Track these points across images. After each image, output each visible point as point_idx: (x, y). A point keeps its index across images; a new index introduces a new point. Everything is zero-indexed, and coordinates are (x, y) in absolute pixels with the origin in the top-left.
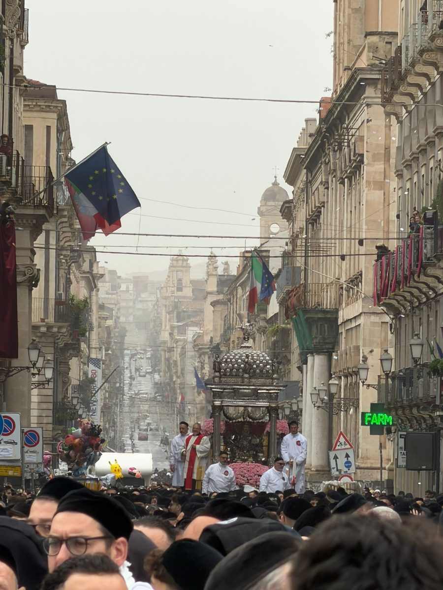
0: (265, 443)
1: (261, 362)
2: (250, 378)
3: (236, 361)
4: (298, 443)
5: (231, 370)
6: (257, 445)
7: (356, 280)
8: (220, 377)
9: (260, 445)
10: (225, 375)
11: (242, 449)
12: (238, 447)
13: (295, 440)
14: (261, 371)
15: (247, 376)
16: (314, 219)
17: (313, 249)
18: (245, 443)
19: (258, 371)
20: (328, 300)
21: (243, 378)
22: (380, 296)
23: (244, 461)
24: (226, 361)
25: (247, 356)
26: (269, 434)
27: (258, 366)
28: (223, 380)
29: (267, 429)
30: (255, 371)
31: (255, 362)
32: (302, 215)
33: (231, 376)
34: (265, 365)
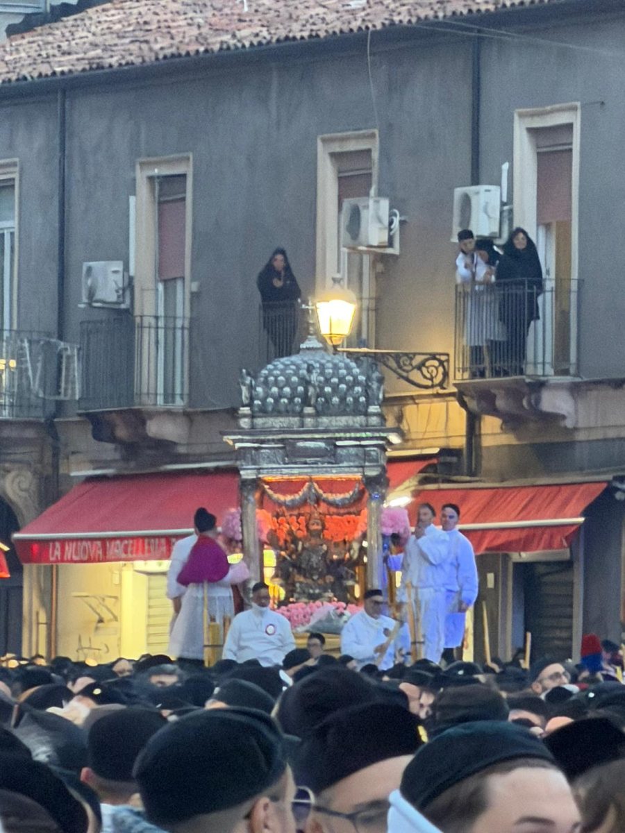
1: (342, 380)
2: (318, 414)
3: (288, 383)
5: (277, 400)
8: (253, 416)
10: (263, 411)
14: (343, 399)
15: (309, 410)
19: (336, 400)
21: (301, 415)
23: (314, 598)
25: (310, 369)
27: (335, 389)
28: (259, 421)
30: (328, 401)
31: (327, 381)
33: (277, 412)
34: (351, 387)
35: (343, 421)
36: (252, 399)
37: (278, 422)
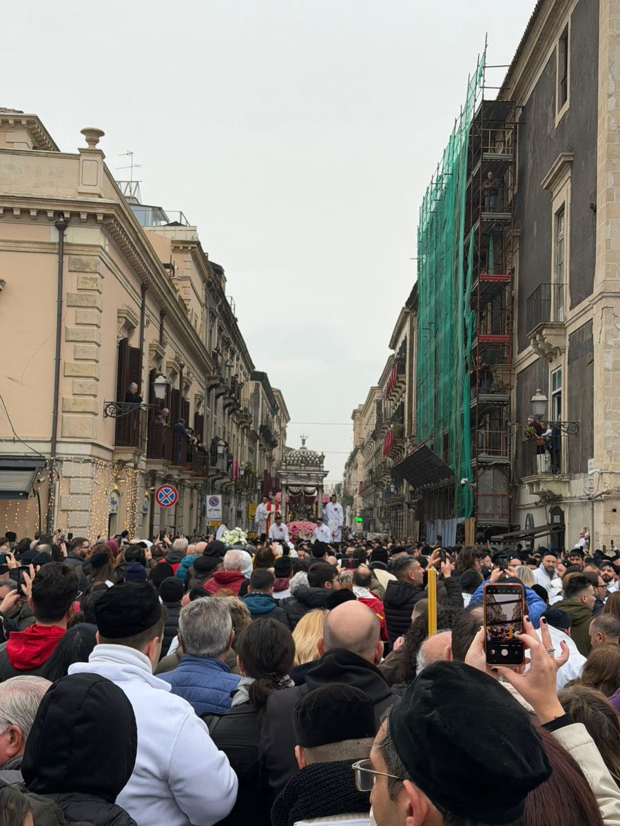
0: (314, 510)
1: (313, 456)
2: (305, 466)
3: (297, 456)
4: (336, 509)
5: (293, 462)
6: (309, 510)
7: (356, 490)
8: (286, 465)
9: (312, 510)
10: (289, 465)
11: (300, 512)
12: (297, 511)
13: (334, 507)
14: (312, 462)
15: (303, 465)
16: (349, 477)
17: (349, 483)
18: (302, 509)
19: (310, 462)
20: (351, 494)
21: (300, 466)
22: (360, 493)
23: (301, 520)
24: (290, 456)
25: (304, 453)
26: (317, 503)
27: (310, 459)
28: (288, 467)
29: (316, 500)
30: (308, 462)
31: (308, 457)
32: (347, 475)
33: (293, 465)
34: (315, 459)
35: (312, 468)
36: (286, 460)
37: (293, 468)
